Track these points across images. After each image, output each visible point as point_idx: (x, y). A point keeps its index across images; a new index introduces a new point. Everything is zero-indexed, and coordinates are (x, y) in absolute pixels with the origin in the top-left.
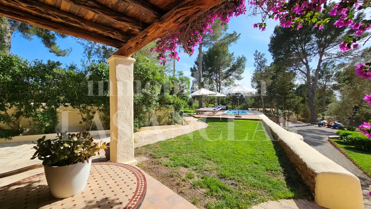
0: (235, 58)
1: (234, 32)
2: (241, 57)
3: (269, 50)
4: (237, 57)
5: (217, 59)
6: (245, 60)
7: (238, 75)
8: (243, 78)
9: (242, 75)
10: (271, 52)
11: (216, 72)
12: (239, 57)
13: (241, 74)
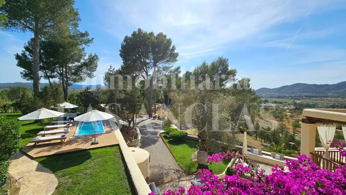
0: (86, 54)
1: (86, 32)
2: (93, 55)
3: (120, 55)
4: (89, 54)
5: (62, 53)
6: (97, 58)
7: (90, 72)
8: (95, 76)
9: (95, 73)
10: (121, 57)
11: (61, 66)
12: (91, 55)
13: (93, 71)
